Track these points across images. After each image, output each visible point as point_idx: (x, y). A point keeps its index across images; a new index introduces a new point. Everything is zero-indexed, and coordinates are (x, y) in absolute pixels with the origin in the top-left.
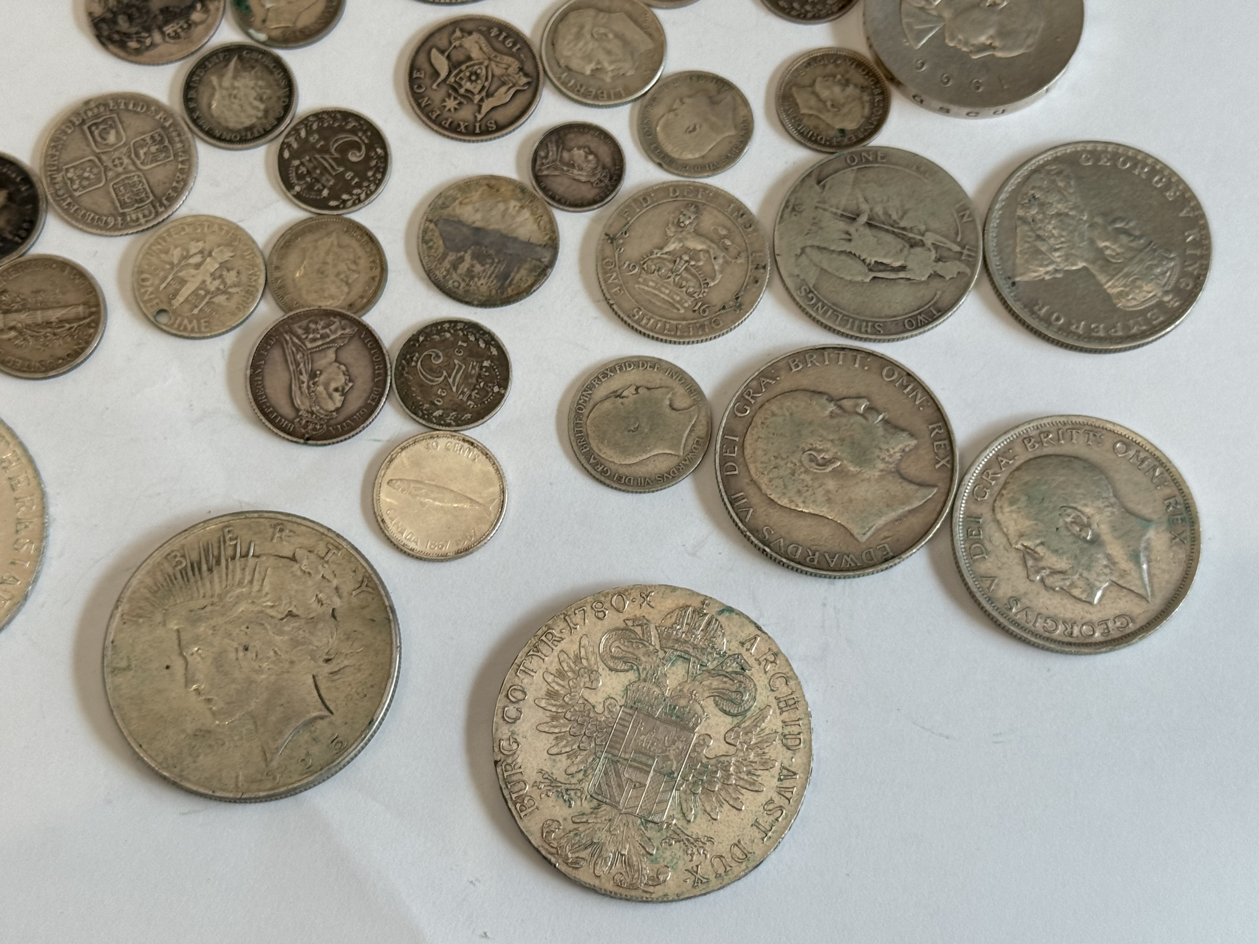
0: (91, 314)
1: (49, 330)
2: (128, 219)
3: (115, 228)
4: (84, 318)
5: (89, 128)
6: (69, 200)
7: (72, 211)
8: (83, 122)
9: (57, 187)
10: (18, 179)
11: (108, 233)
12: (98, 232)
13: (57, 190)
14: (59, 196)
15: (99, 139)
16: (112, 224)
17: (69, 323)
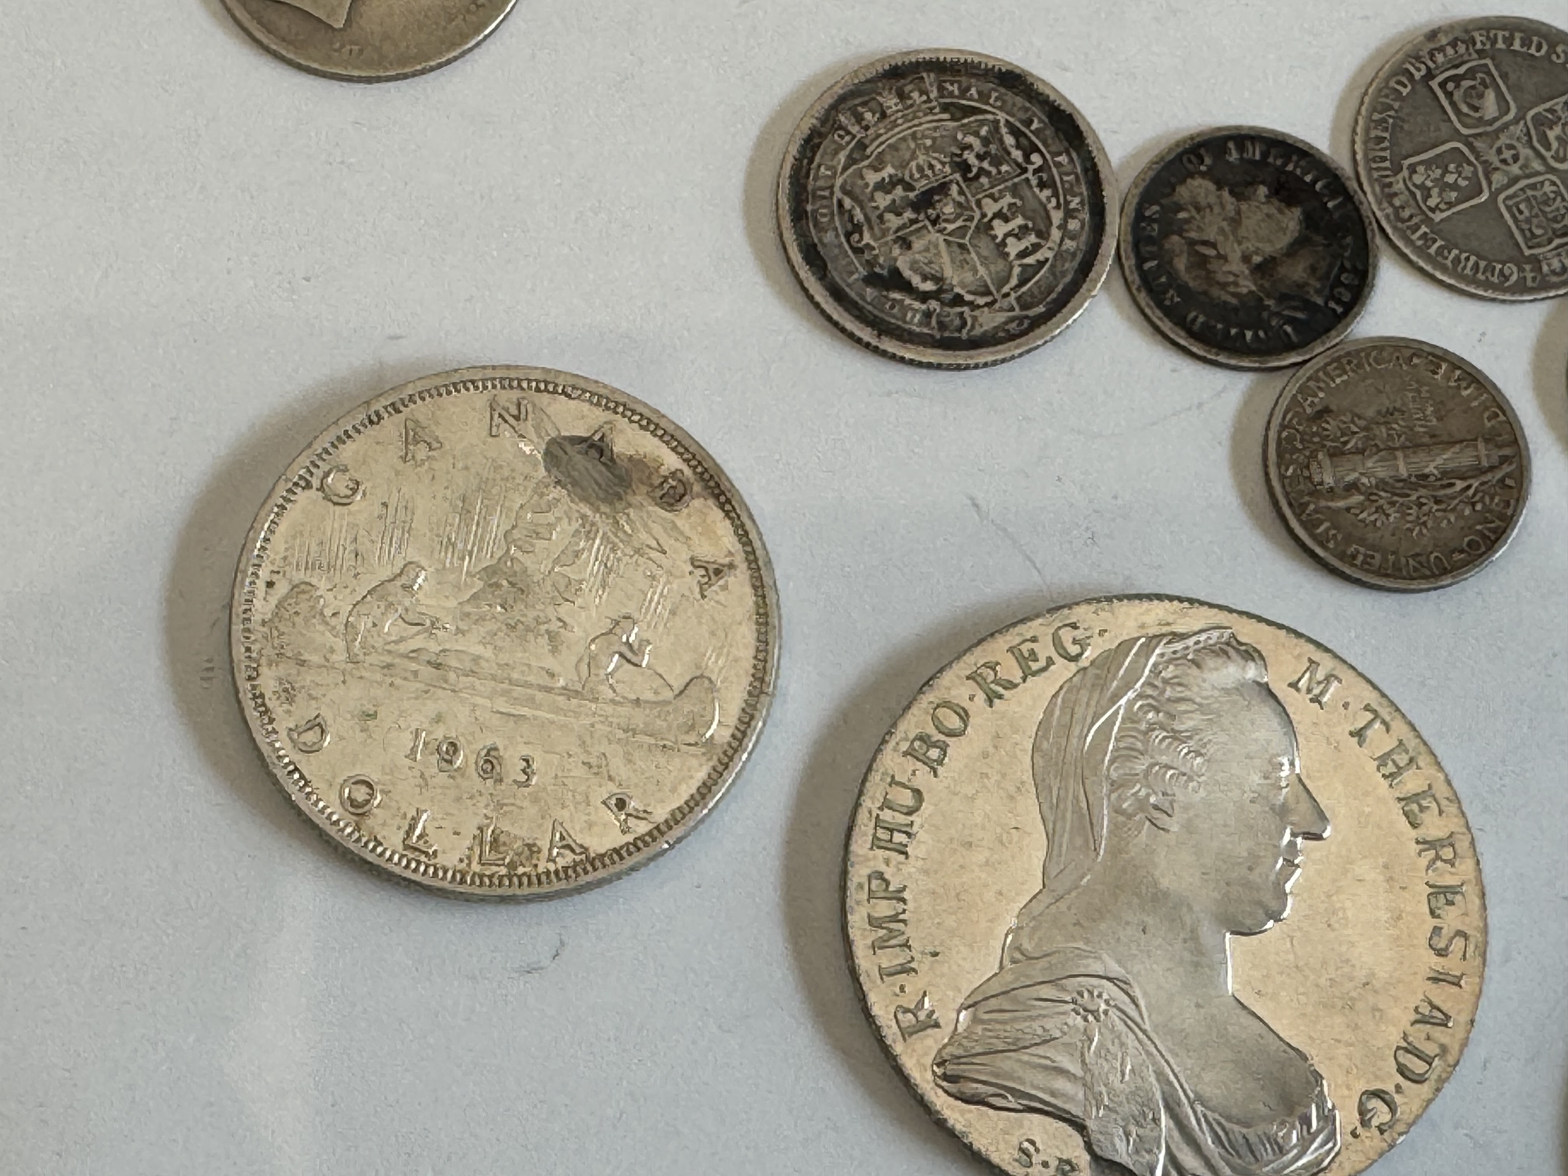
0: (1504, 460)
1: (1423, 492)
2: (1545, 269)
3: (1521, 288)
4: (1492, 468)
5: (1442, 85)
6: (1424, 229)
7: (1432, 250)
8: (1430, 75)
9: (1397, 202)
10: (1318, 186)
11: (1507, 297)
12: (1489, 294)
13: (1396, 210)
14: (1403, 221)
15: (1465, 109)
16: (1514, 278)
17: (1463, 479)
